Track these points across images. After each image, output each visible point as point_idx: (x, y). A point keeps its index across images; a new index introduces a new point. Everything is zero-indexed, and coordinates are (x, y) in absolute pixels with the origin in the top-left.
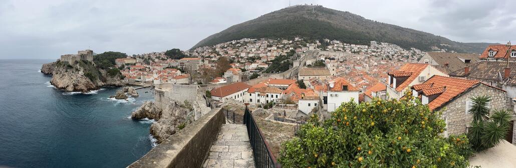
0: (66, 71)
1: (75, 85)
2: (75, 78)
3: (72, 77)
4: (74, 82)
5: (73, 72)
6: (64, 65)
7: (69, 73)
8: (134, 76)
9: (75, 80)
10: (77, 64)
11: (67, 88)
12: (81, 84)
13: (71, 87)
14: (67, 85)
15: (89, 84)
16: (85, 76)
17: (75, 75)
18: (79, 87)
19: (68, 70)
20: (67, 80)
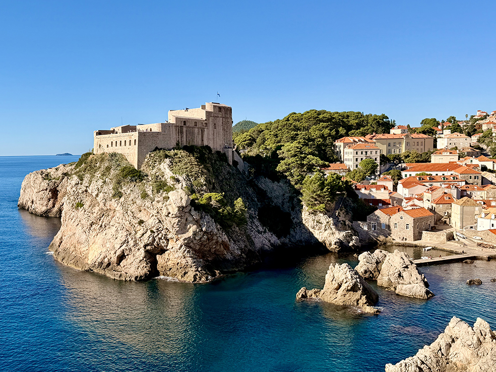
0: (118, 195)
1: (153, 251)
2: (151, 222)
3: (142, 216)
4: (148, 239)
5: (145, 196)
6: (108, 169)
7: (130, 199)
8: (414, 205)
9: (154, 229)
10: (162, 164)
11: (122, 266)
12: (179, 246)
13: (138, 261)
14: (118, 253)
15: (214, 241)
16: (195, 210)
17: (151, 207)
18: (171, 257)
19: (124, 189)
20: (121, 232)
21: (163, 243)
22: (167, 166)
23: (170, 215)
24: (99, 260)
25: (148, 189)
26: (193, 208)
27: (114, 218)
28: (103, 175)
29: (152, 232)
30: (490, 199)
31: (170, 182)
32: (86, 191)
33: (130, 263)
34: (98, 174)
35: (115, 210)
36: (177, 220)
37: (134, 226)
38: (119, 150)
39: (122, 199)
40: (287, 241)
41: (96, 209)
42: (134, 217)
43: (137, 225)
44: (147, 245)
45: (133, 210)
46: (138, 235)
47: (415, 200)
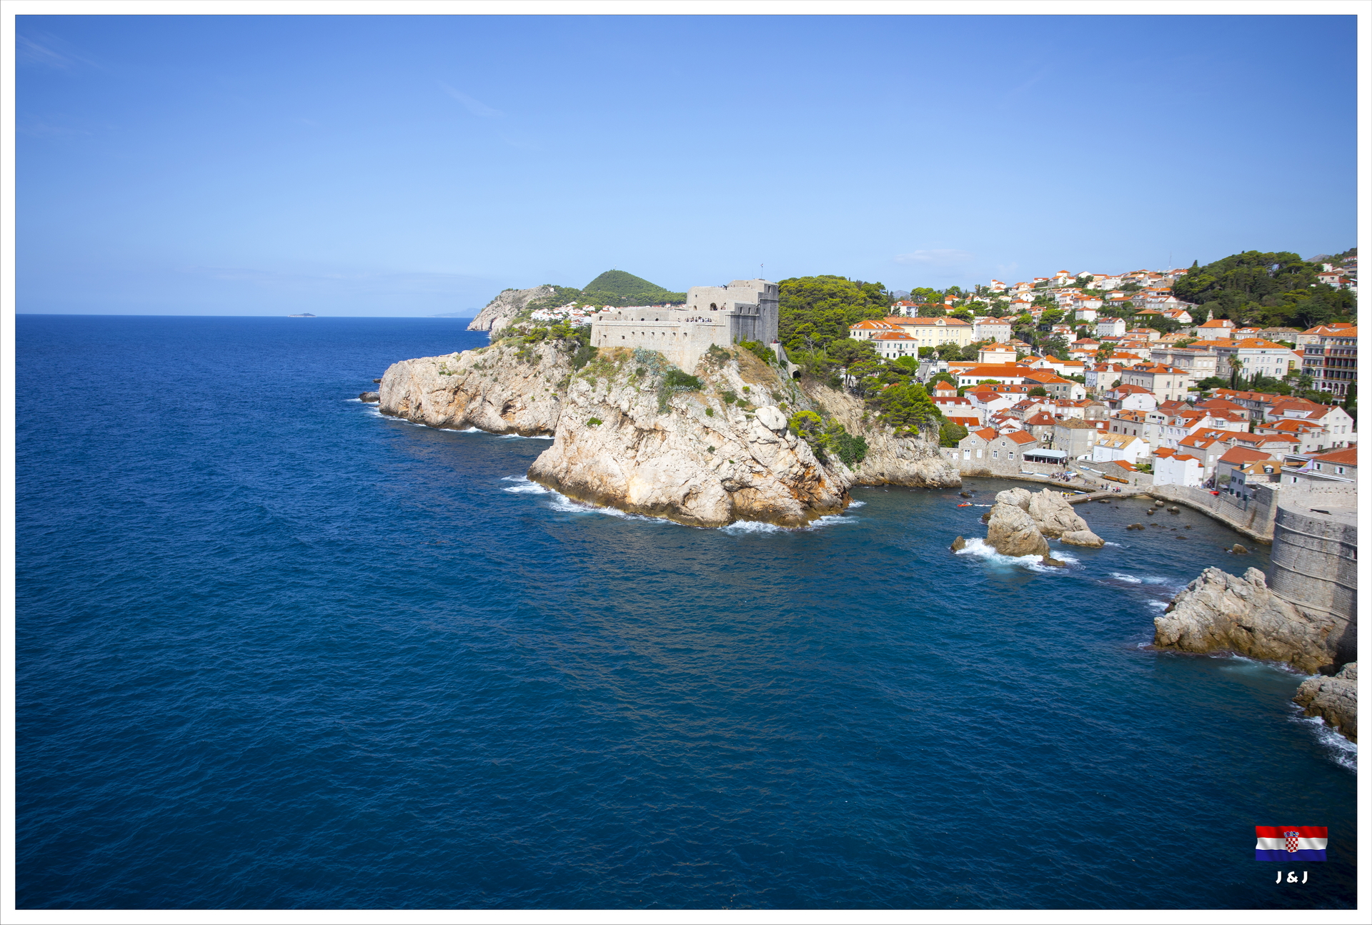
0: (664, 408)
1: (734, 487)
2: (730, 449)
3: (711, 440)
4: (725, 471)
5: (710, 412)
6: (641, 373)
7: (688, 416)
8: (1011, 427)
9: (734, 459)
10: (725, 367)
11: (691, 508)
12: (772, 482)
13: (714, 501)
14: (685, 490)
15: (810, 475)
16: (792, 434)
17: (725, 428)
18: (759, 495)
19: (675, 401)
20: (683, 462)
21: (748, 477)
22: (734, 371)
23: (760, 441)
24: (654, 501)
25: (713, 404)
26: (788, 432)
27: (666, 441)
28: (633, 380)
29: (732, 462)
30: (1092, 419)
31: (741, 396)
32: (604, 401)
33: (702, 504)
34: (621, 379)
35: (663, 432)
36: (770, 448)
37: (702, 455)
38: (650, 345)
39: (674, 415)
40: (862, 474)
41: (630, 429)
42: (700, 442)
43: (706, 453)
44: (727, 479)
45: (696, 432)
46: (712, 466)
47: (1011, 419)
